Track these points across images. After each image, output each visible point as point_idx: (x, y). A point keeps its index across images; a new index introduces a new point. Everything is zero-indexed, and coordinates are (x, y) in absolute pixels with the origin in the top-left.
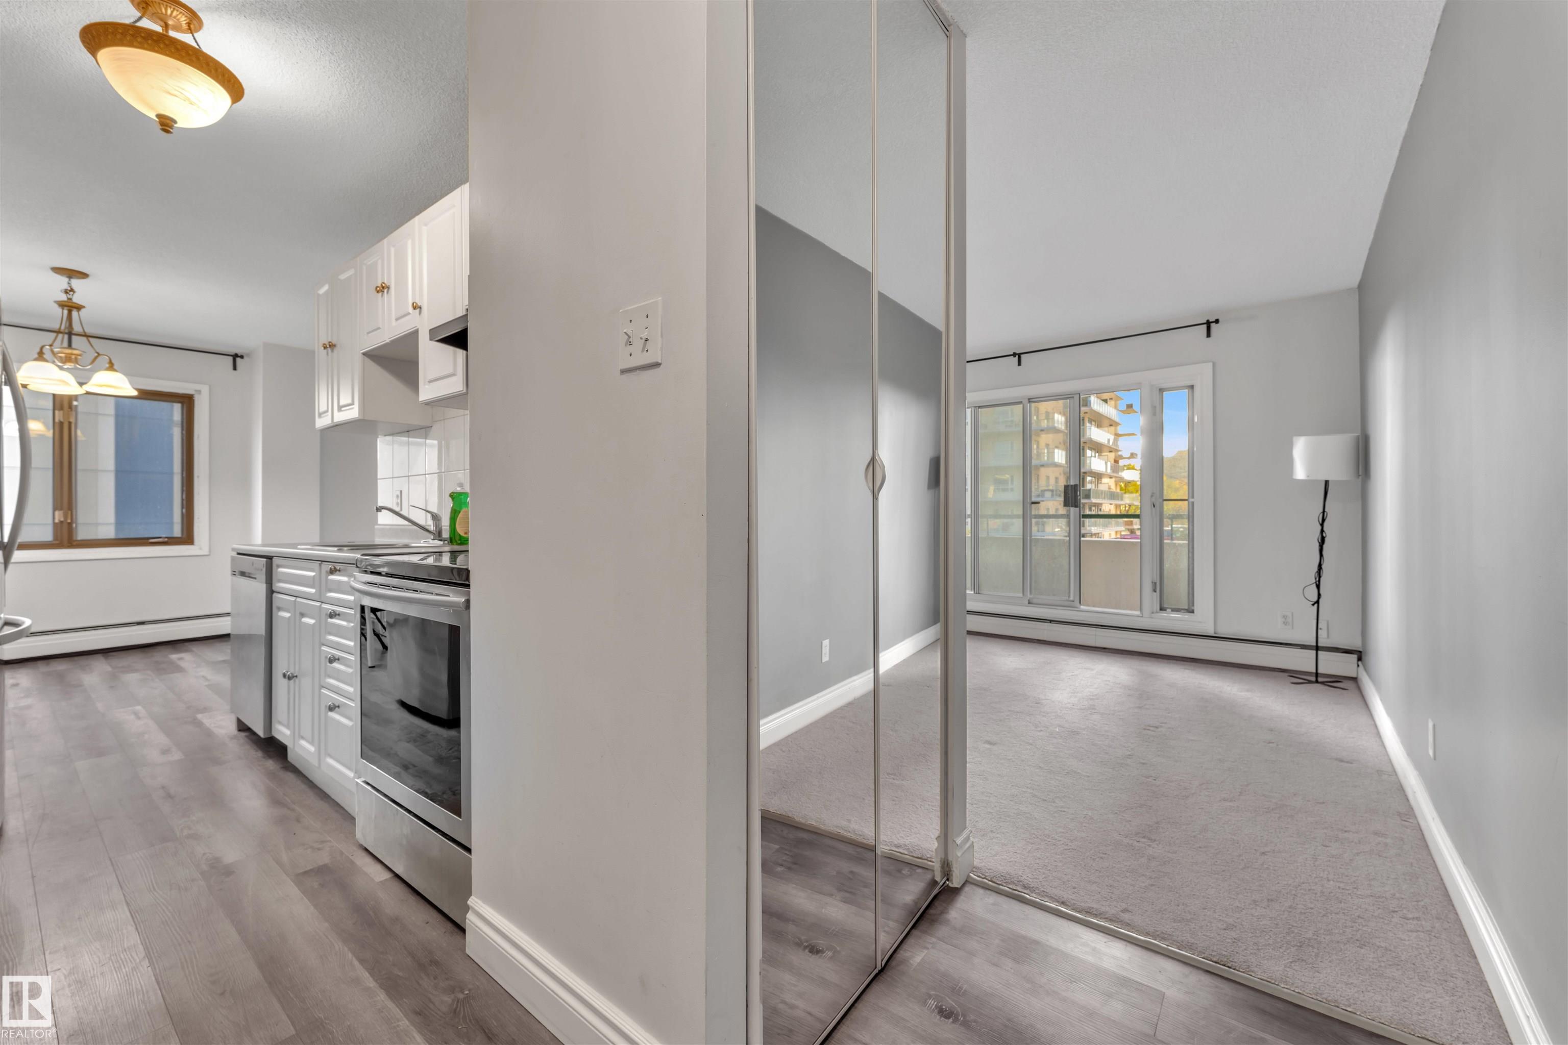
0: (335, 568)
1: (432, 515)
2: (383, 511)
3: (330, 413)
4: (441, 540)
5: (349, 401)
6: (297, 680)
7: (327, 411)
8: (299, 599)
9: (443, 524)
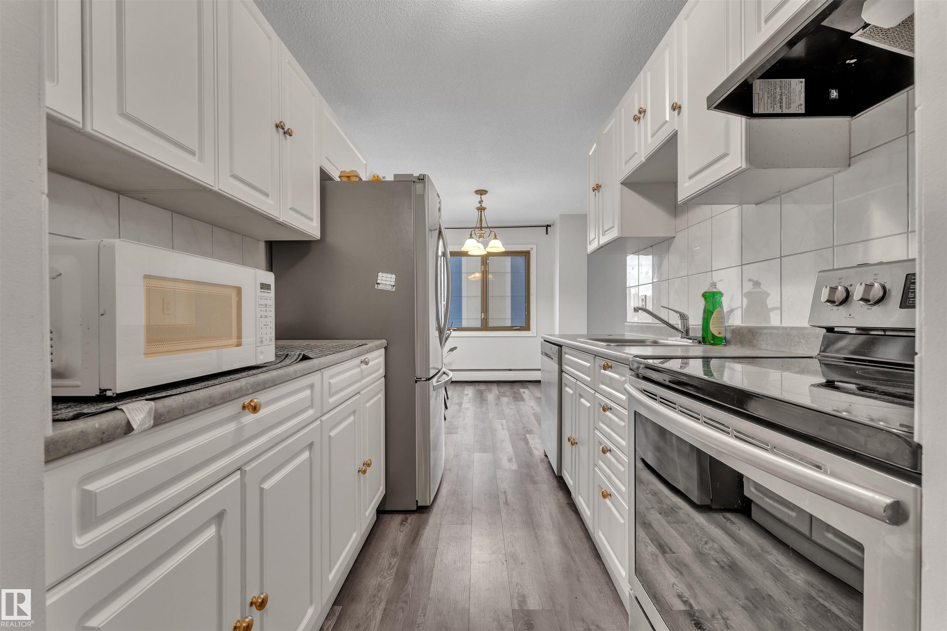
0: (607, 364)
1: (680, 315)
2: (640, 311)
3: (597, 239)
4: (690, 339)
5: (611, 226)
6: (577, 446)
7: (595, 238)
8: (578, 382)
9: (690, 323)
